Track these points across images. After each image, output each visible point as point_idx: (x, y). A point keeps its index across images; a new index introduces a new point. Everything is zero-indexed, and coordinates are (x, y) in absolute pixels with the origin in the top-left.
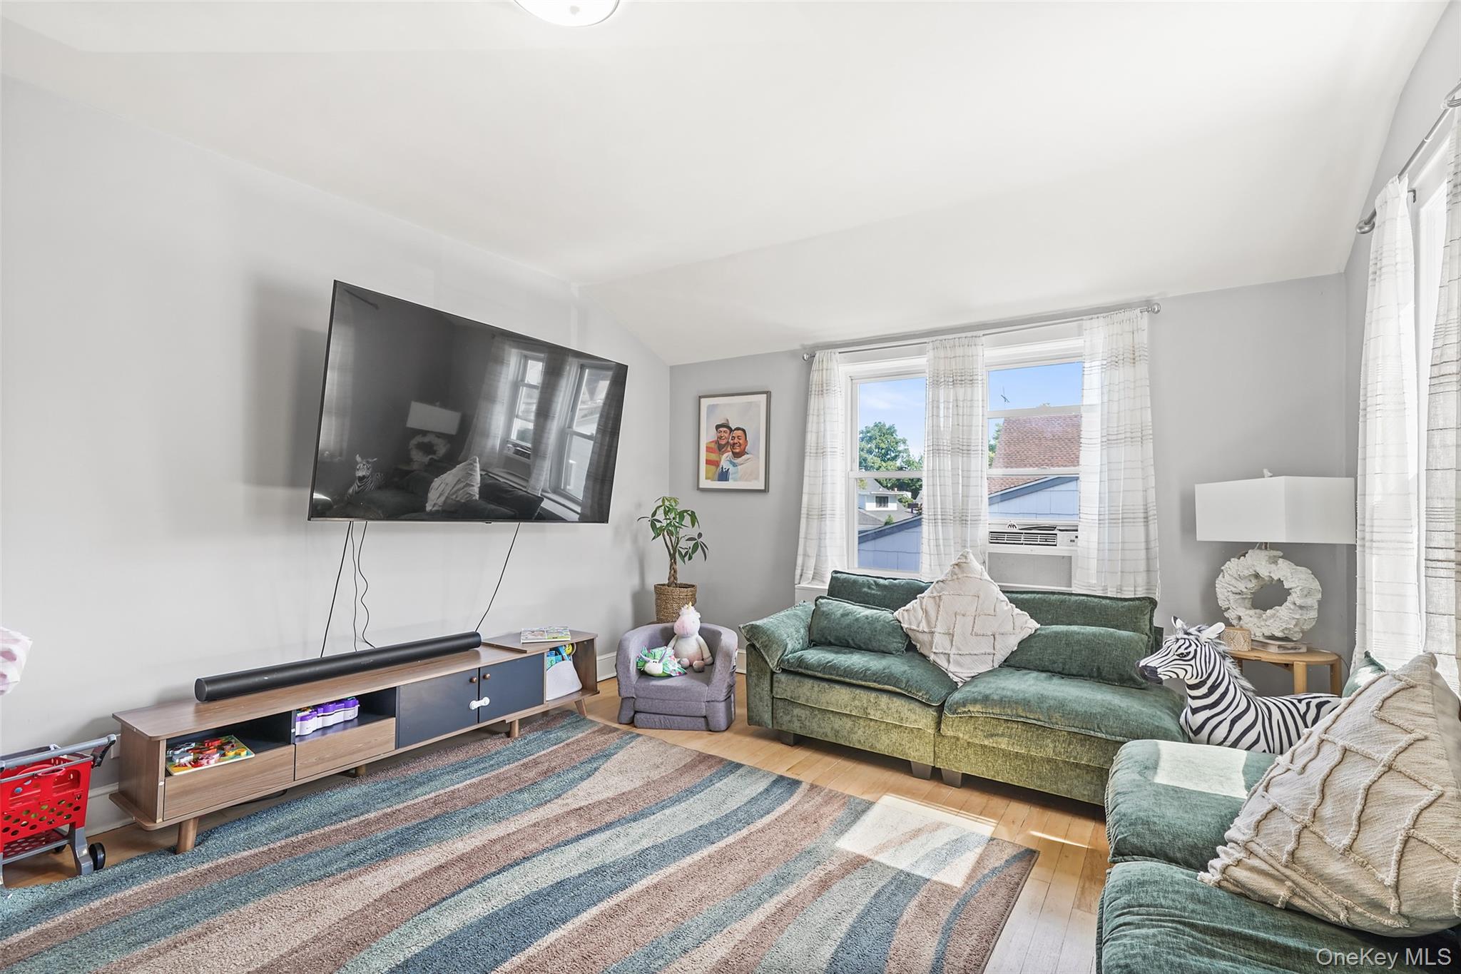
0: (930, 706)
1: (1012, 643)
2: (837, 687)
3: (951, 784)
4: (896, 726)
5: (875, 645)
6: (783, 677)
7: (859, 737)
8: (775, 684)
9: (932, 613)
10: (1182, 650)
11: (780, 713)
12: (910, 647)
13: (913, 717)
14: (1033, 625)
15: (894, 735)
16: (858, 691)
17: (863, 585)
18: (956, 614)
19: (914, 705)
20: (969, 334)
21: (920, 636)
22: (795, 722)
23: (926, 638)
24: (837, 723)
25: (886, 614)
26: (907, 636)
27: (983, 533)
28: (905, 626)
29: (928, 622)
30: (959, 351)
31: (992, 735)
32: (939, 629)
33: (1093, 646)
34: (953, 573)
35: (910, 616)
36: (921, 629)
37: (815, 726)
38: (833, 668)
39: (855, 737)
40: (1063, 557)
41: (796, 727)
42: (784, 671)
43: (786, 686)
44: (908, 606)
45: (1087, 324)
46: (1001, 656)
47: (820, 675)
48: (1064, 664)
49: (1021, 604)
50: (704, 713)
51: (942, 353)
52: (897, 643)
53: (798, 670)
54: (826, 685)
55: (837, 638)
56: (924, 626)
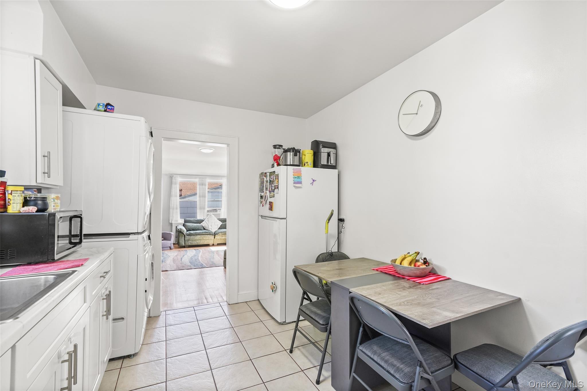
0: (213, 235)
1: (219, 226)
2: (198, 235)
3: (216, 246)
4: (208, 239)
5: (199, 229)
6: (187, 236)
7: (202, 243)
8: (185, 238)
9: (208, 223)
11: (186, 242)
12: (204, 229)
13: (211, 237)
14: (222, 223)
15: (207, 240)
16: (202, 235)
17: (192, 220)
18: (212, 223)
19: (211, 235)
21: (206, 227)
22: (189, 243)
23: (207, 227)
24: (197, 241)
25: (199, 224)
26: (203, 227)
27: (206, 211)
28: (203, 226)
29: (208, 225)
30: (204, 180)
31: (222, 237)
32: (210, 225)
34: (210, 217)
35: (203, 224)
37: (193, 243)
38: (197, 233)
39: (201, 243)
41: (190, 244)
42: (187, 235)
43: (187, 238)
45: (223, 178)
46: (218, 228)
47: (195, 234)
49: (220, 220)
50: (170, 246)
51: (200, 179)
52: (203, 229)
53: (190, 235)
54: (196, 236)
55: (192, 229)
56: (207, 225)
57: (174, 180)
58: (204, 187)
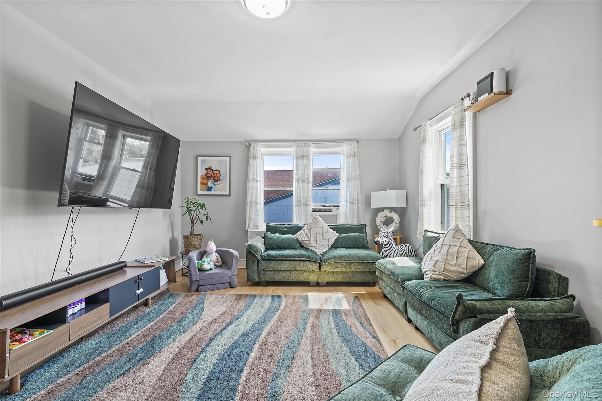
0: (317, 262)
1: (332, 241)
2: (285, 262)
3: (323, 286)
4: (305, 271)
5: (291, 247)
6: (263, 262)
7: (293, 277)
8: (259, 265)
9: (309, 234)
10: (385, 235)
11: (262, 275)
12: (302, 247)
13: (312, 267)
14: (338, 235)
15: (305, 274)
16: (292, 262)
17: (280, 227)
18: (316, 234)
19: (312, 263)
20: (308, 143)
21: (305, 242)
22: (267, 277)
23: (308, 242)
24: (284, 274)
25: (291, 236)
26: (300, 243)
28: (299, 239)
29: (308, 237)
30: (305, 148)
31: (337, 268)
32: (312, 239)
33: (355, 238)
34: (313, 221)
35: (300, 236)
36: (305, 240)
37: (276, 277)
38: (283, 256)
39: (291, 278)
40: (334, 215)
41: (268, 279)
42: (263, 260)
43: (264, 265)
44: (299, 233)
45: (342, 144)
46: (330, 246)
47: (278, 259)
48: (348, 245)
49: (333, 229)
50: (229, 282)
51: (299, 148)
52: (298, 246)
53: (269, 259)
54: (280, 262)
55: (277, 246)
56: (306, 239)
57: (252, 152)
58: (305, 163)
